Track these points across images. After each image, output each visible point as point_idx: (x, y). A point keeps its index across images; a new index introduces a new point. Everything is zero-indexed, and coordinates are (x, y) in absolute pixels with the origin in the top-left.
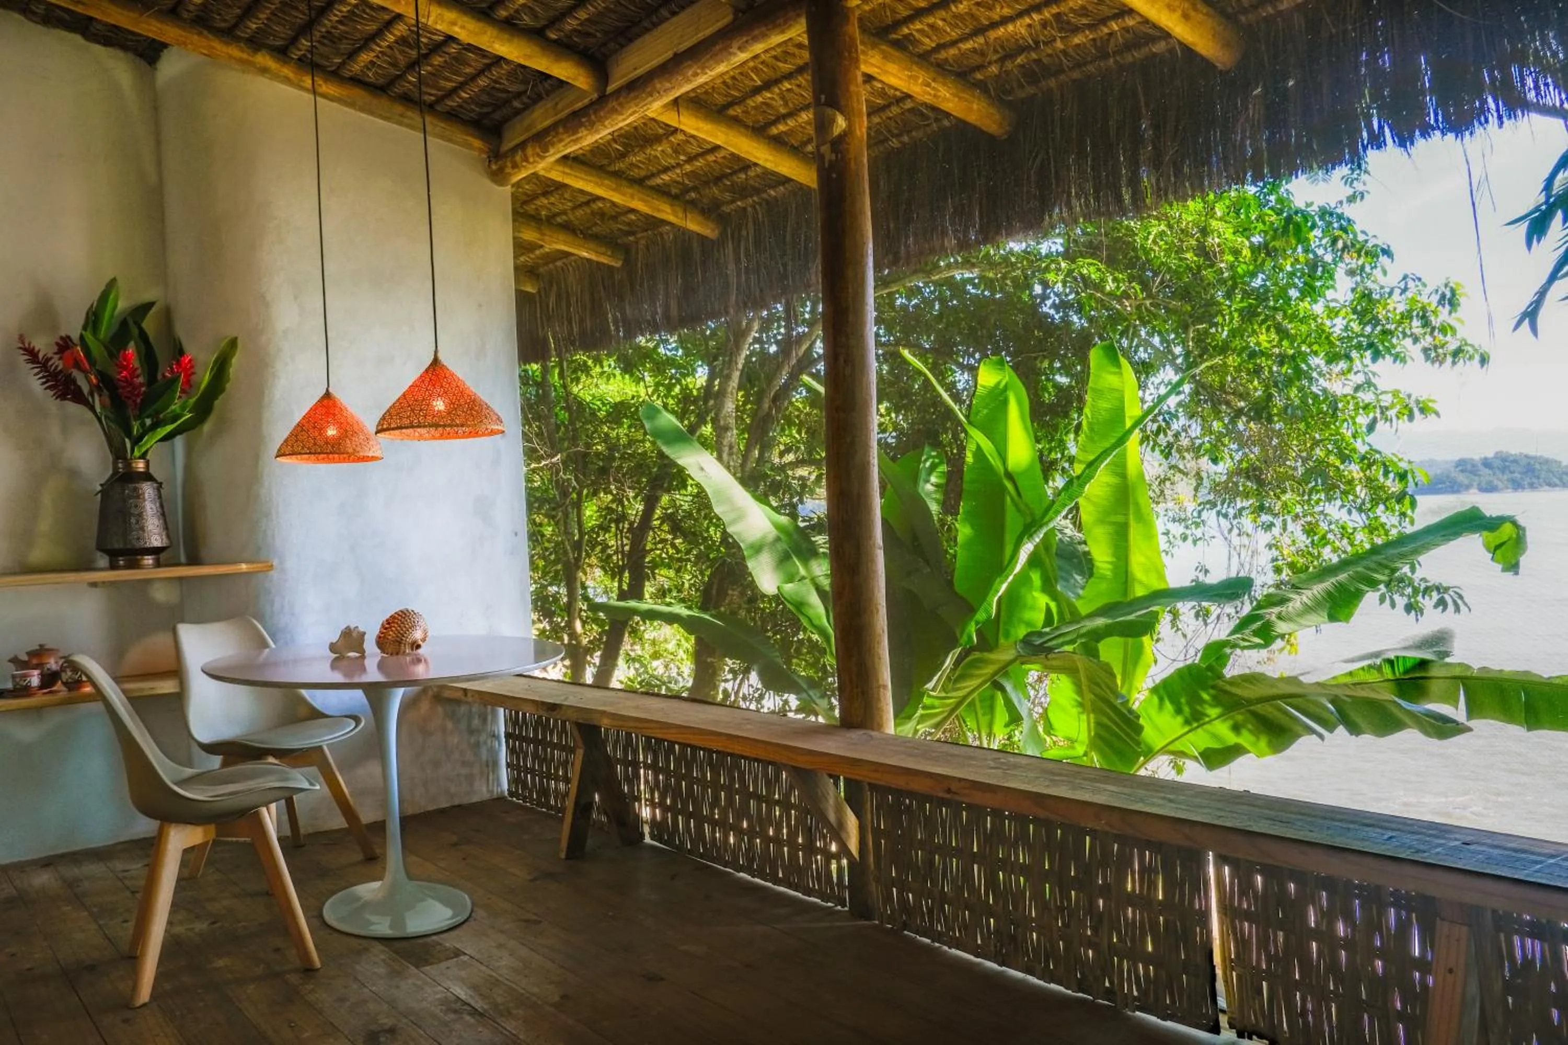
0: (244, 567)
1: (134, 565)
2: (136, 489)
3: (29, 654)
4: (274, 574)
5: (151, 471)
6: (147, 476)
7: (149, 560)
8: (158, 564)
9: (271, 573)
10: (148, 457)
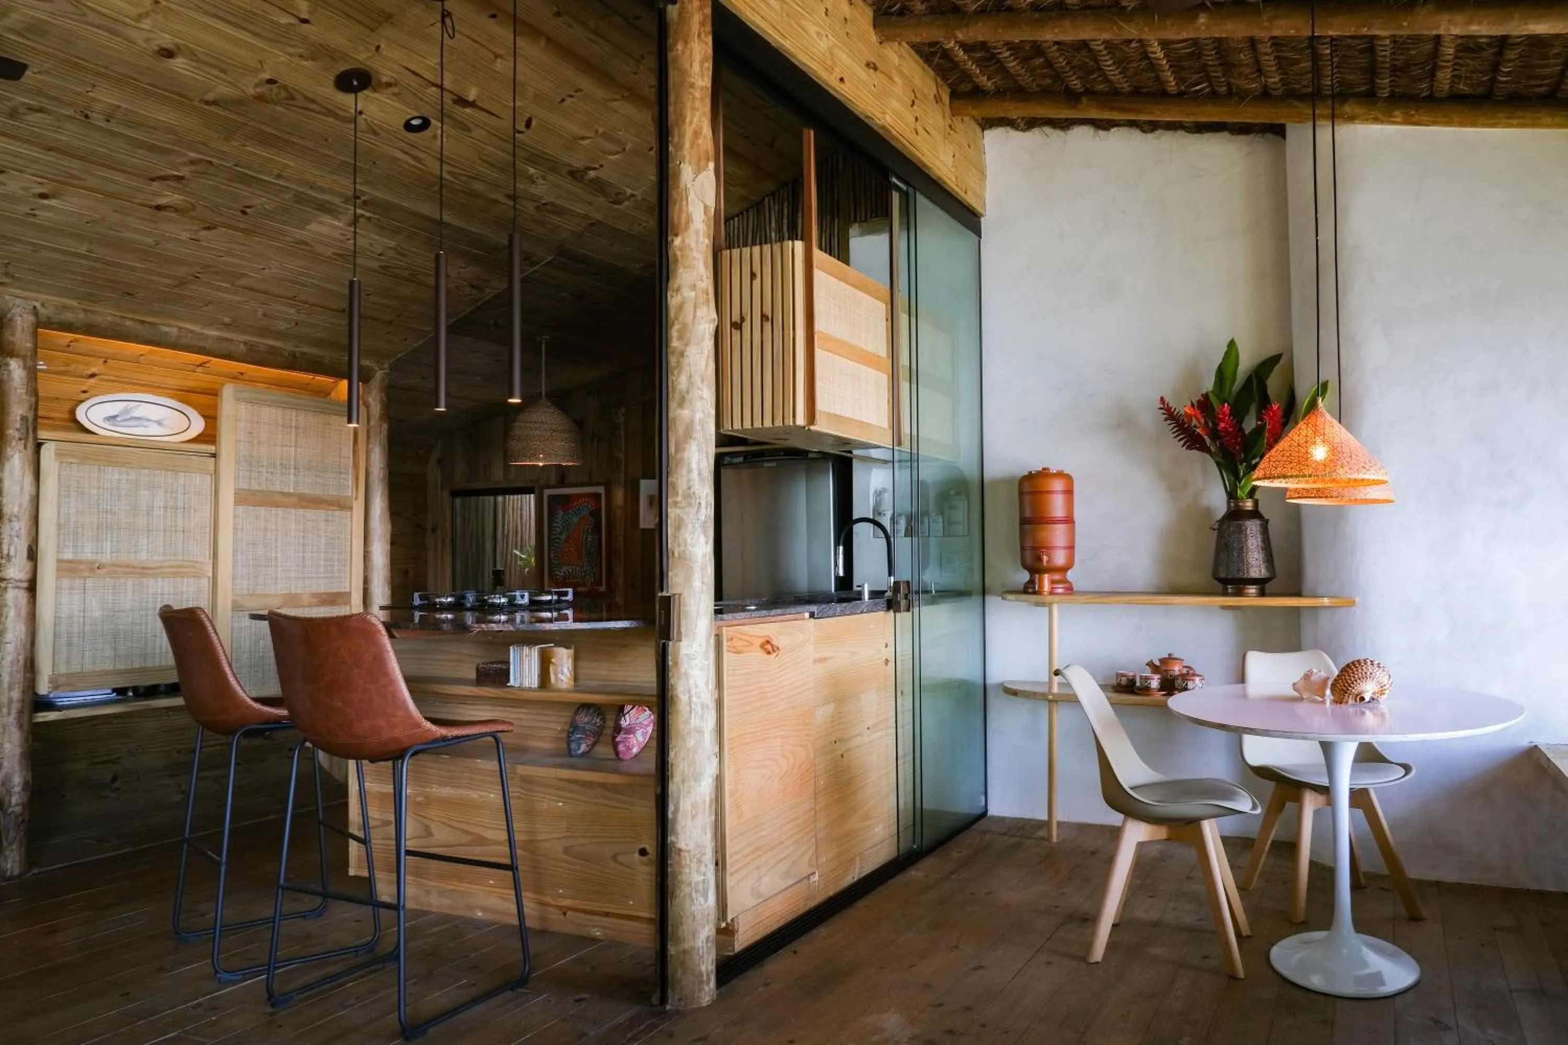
0: (1326, 601)
1: (1239, 593)
2: (1240, 526)
3: (1160, 660)
4: (1357, 610)
5: (1261, 509)
6: (1255, 514)
7: (1252, 590)
8: (1262, 594)
9: (1353, 608)
10: (1256, 497)
